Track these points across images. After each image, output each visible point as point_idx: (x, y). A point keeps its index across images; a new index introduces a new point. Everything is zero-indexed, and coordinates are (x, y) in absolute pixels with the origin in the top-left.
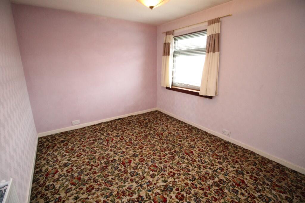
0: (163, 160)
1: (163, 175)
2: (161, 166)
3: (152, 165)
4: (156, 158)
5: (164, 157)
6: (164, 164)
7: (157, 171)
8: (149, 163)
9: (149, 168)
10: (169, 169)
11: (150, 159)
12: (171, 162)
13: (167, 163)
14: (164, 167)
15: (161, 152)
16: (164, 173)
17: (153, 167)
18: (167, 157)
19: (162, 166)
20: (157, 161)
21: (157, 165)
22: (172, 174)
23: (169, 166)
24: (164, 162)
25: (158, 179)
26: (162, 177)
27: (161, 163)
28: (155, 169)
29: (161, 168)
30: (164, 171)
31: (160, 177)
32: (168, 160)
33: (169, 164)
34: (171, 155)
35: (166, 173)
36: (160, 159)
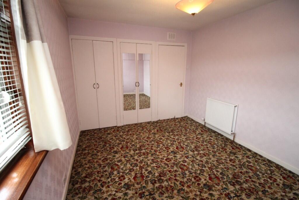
0: (172, 174)
1: (176, 160)
2: (177, 168)
3: (185, 171)
4: (180, 179)
5: (172, 177)
6: (173, 169)
7: (181, 164)
8: (189, 173)
9: (188, 168)
10: (169, 164)
11: (188, 178)
12: (165, 169)
13: (169, 170)
14: (174, 166)
15: (173, 185)
16: (174, 162)
17: (184, 168)
18: (168, 176)
19: (175, 168)
20: (179, 174)
21: (180, 170)
22: (168, 160)
23: (168, 166)
24: (172, 171)
25: (180, 158)
26: (177, 159)
27: (176, 171)
28: (182, 166)
29: (176, 166)
30: (174, 163)
31: (179, 160)
32: (168, 172)
33: (168, 168)
34: (162, 179)
35: (173, 161)
36: (175, 176)
